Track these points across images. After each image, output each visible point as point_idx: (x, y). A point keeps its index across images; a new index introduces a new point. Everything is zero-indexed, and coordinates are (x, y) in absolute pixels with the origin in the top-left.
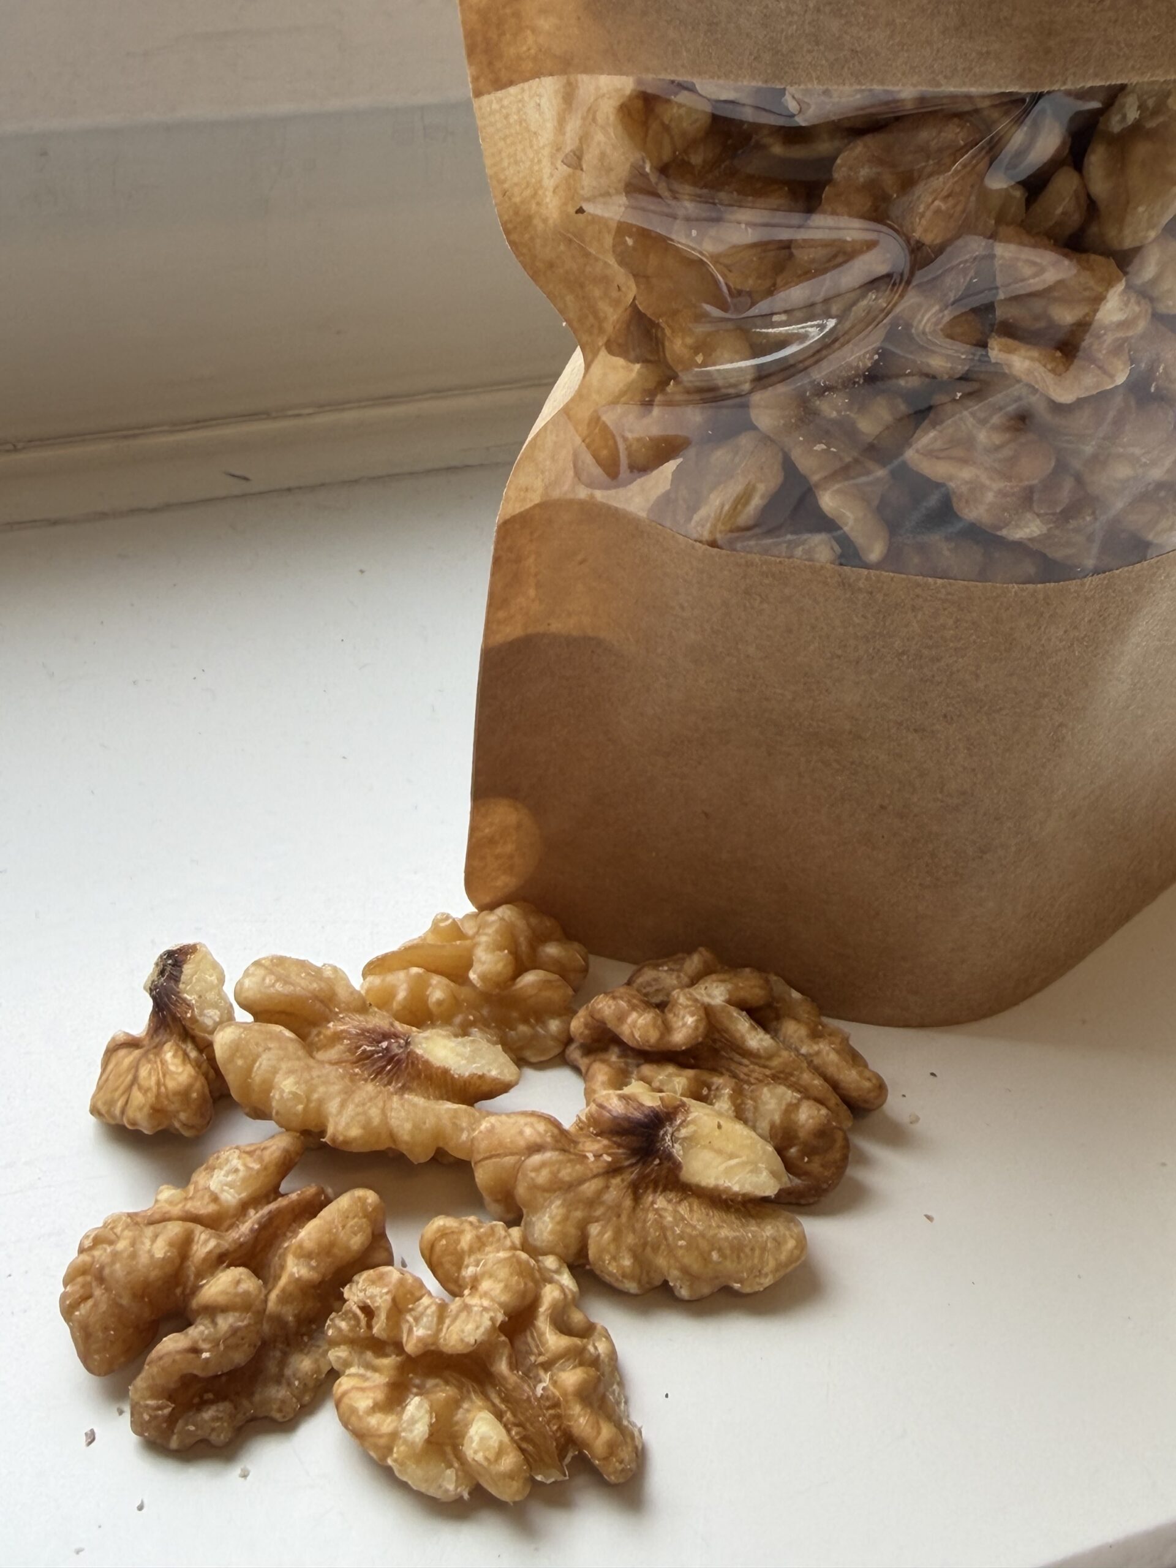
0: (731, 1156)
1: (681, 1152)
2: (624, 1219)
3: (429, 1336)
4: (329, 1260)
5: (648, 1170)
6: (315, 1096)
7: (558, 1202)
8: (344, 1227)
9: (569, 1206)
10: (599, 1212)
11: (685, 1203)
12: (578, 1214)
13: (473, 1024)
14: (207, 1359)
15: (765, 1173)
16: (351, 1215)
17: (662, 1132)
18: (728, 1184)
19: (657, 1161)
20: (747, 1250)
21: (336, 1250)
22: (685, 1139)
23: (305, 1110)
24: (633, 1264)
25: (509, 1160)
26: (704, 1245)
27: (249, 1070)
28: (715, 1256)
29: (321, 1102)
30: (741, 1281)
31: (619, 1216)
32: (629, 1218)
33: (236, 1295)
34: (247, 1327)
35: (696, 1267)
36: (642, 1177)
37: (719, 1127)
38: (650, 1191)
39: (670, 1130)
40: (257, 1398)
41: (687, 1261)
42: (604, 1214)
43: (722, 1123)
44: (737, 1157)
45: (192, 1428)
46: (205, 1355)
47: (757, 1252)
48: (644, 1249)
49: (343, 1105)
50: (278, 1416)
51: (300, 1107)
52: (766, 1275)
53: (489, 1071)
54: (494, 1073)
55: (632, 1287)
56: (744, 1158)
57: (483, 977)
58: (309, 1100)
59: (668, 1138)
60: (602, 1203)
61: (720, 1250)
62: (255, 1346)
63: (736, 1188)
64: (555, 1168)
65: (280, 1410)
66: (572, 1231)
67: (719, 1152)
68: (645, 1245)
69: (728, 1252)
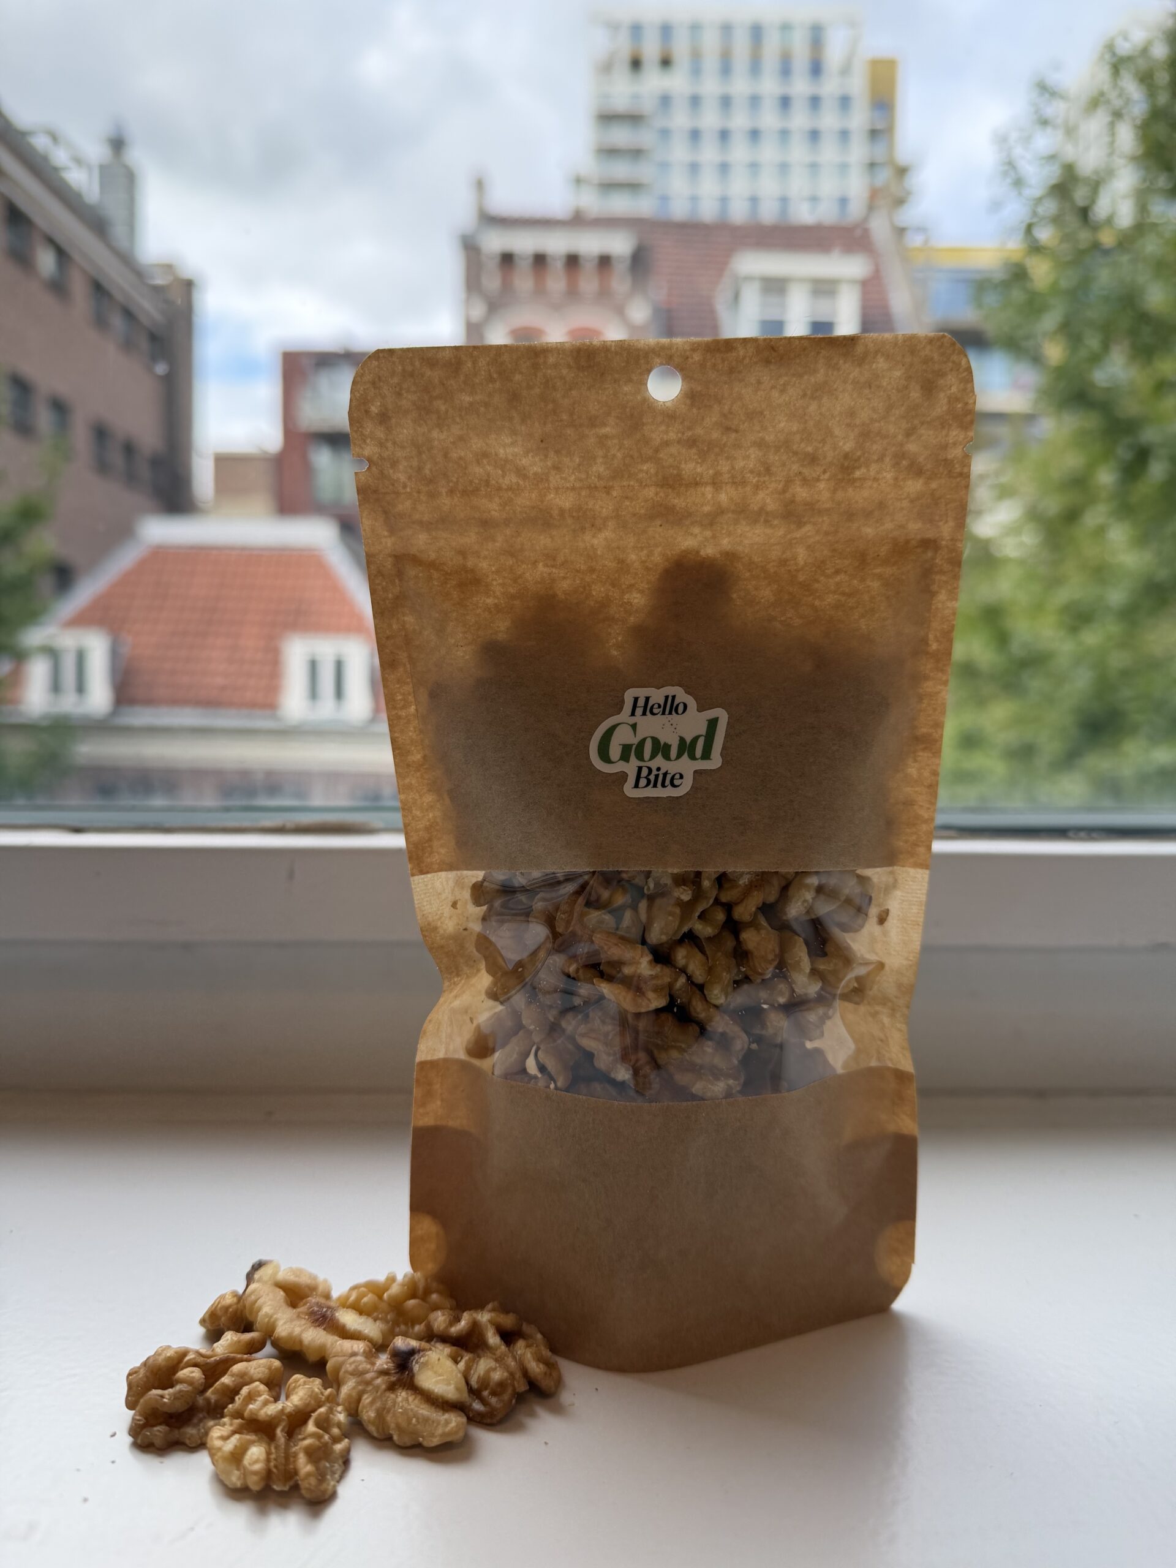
0: (440, 1375)
1: (417, 1369)
2: (379, 1393)
3: (256, 1409)
4: (241, 1380)
5: (402, 1377)
6: (275, 1316)
7: (354, 1380)
8: (255, 1369)
9: (358, 1383)
10: (370, 1388)
11: (413, 1397)
12: (360, 1388)
13: (381, 1319)
14: (165, 1403)
15: (453, 1386)
16: (262, 1366)
17: (412, 1358)
18: (433, 1388)
19: (407, 1373)
20: (430, 1422)
21: (246, 1377)
22: (422, 1363)
23: (269, 1321)
24: (376, 1416)
25: (341, 1359)
26: (411, 1414)
27: (256, 1301)
28: (414, 1420)
29: (276, 1320)
30: (423, 1437)
31: (377, 1392)
32: (382, 1394)
33: (188, 1376)
34: (188, 1391)
35: (404, 1424)
36: (399, 1380)
37: (439, 1359)
38: (401, 1388)
39: (417, 1358)
40: (182, 1430)
41: (400, 1420)
42: (370, 1390)
43: (441, 1357)
44: (443, 1376)
45: (148, 1434)
46: (165, 1400)
47: (435, 1425)
48: (383, 1411)
49: (285, 1323)
50: (187, 1442)
51: (267, 1319)
52: (436, 1437)
53: (365, 1330)
54: (366, 1331)
55: (372, 1429)
56: (445, 1377)
57: (390, 1297)
58: (271, 1317)
59: (414, 1361)
60: (372, 1385)
61: (418, 1419)
62: (188, 1403)
63: (436, 1391)
64: (358, 1364)
65: (189, 1439)
66: (354, 1394)
67: (435, 1373)
68: (384, 1409)
69: (420, 1420)
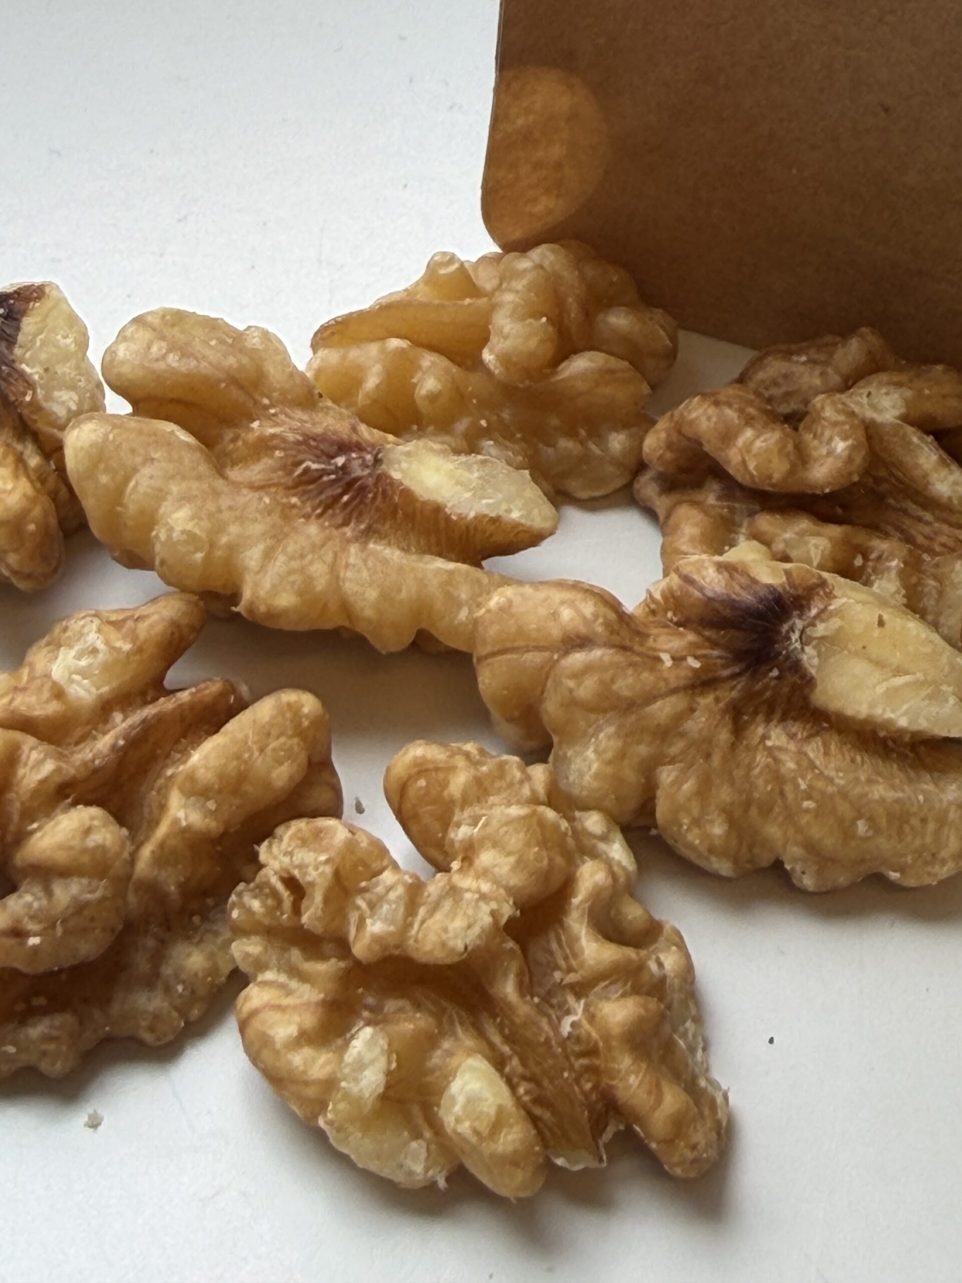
0: (898, 671)
1: (816, 661)
2: (716, 761)
3: (391, 934)
4: (237, 802)
5: (759, 686)
6: (224, 540)
7: (611, 730)
8: (262, 750)
9: (628, 736)
10: (676, 748)
11: (817, 742)
12: (643, 750)
13: (487, 433)
14: (35, 948)
15: (952, 700)
16: (274, 732)
17: (785, 627)
18: (889, 715)
19: (775, 673)
20: (915, 821)
21: (248, 788)
22: (823, 638)
23: (207, 559)
24: (728, 833)
25: (534, 658)
26: (844, 808)
27: (119, 491)
28: (862, 827)
29: (233, 549)
30: (902, 869)
31: (708, 756)
32: (725, 760)
33: (85, 851)
34: (103, 899)
35: (829, 842)
36: (749, 696)
37: (881, 623)
38: (760, 718)
39: (799, 624)
40: (115, 1008)
41: (816, 832)
42: (684, 752)
43: (886, 617)
44: (907, 673)
45: (11, 1049)
46: (34, 941)
47: (931, 826)
48: (746, 811)
49: (268, 555)
50: (148, 1037)
51: (199, 556)
52: (944, 862)
53: (509, 511)
54: (515, 515)
55: (724, 867)
56: (920, 676)
57: (505, 359)
58: (212, 545)
59: (795, 636)
60: (682, 735)
61: (872, 821)
62: (113, 930)
63: (903, 723)
64: (607, 676)
65: (152, 1029)
66: (631, 776)
67: (879, 664)
68: (748, 804)
69: (883, 822)
